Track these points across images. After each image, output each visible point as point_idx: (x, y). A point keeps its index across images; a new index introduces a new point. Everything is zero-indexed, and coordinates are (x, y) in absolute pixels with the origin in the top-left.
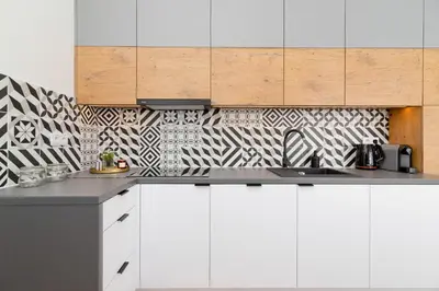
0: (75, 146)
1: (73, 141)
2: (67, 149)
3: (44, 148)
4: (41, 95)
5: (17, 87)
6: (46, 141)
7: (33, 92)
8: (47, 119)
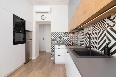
0: (68, 39)
1: (68, 38)
2: (67, 39)
3: (63, 39)
4: (62, 33)
5: (60, 33)
6: (63, 38)
7: (61, 33)
8: (63, 36)
